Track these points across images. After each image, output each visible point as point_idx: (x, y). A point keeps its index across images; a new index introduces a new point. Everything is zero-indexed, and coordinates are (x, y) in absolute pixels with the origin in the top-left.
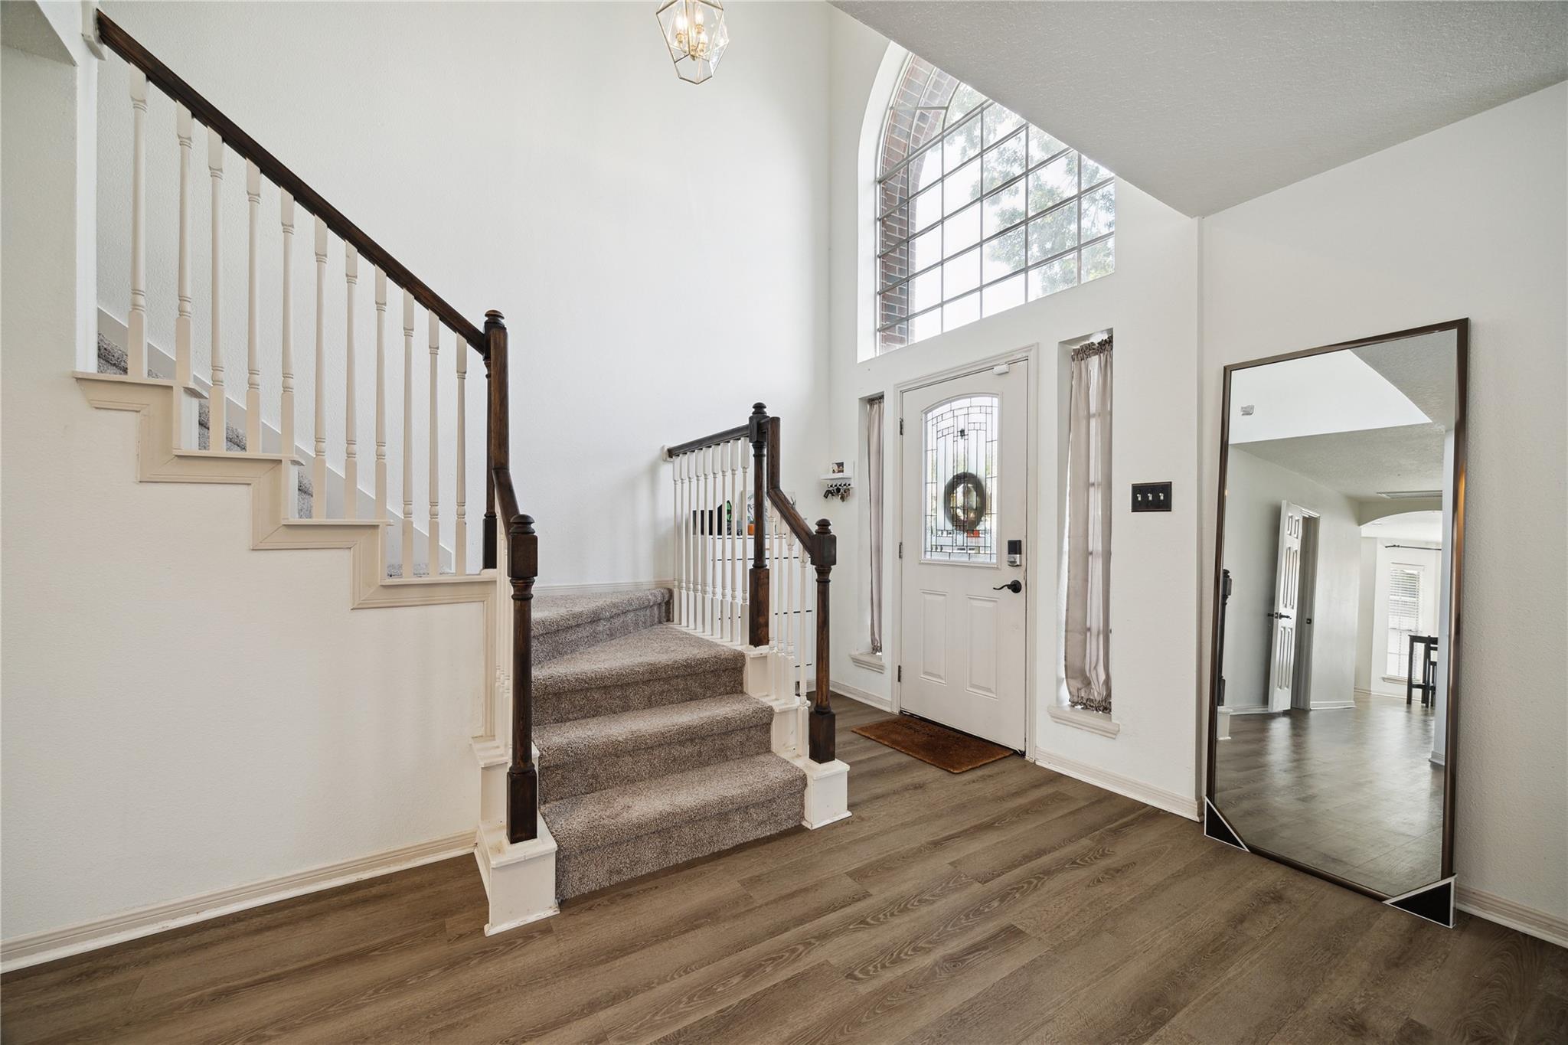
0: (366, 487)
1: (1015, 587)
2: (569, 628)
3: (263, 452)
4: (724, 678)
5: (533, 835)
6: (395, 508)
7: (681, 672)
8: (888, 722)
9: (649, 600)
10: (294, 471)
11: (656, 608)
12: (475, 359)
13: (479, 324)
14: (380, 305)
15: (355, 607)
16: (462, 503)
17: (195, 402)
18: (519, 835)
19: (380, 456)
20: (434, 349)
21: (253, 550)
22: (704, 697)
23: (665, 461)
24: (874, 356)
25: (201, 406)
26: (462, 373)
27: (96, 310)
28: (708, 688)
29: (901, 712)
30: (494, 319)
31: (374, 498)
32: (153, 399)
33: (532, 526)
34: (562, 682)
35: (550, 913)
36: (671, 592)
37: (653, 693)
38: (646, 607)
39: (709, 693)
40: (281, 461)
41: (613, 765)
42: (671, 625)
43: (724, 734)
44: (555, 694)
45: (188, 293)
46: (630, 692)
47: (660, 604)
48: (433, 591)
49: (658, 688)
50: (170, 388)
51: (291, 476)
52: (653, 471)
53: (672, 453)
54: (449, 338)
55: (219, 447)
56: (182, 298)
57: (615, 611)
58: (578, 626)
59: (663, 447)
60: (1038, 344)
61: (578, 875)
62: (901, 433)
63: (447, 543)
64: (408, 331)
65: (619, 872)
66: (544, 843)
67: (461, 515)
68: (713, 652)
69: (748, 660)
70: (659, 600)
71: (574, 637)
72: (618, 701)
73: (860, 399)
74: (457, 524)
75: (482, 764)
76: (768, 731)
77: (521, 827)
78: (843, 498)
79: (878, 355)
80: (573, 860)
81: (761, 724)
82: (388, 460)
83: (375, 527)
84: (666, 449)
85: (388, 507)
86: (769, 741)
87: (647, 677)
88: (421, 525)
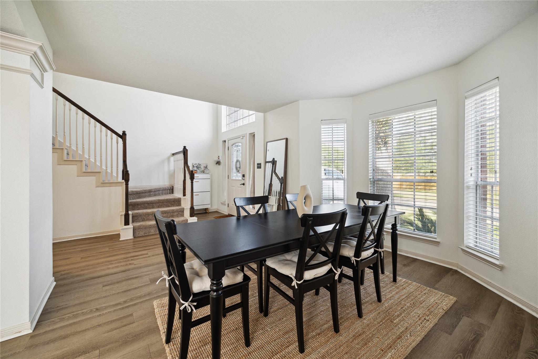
0: (98, 164)
1: (244, 184)
2: (143, 193)
3: (79, 159)
4: (176, 203)
5: (129, 224)
6: (104, 167)
7: (166, 201)
8: (225, 216)
9: (166, 188)
10: (85, 162)
11: (169, 190)
12: (120, 140)
13: (121, 134)
14: (101, 131)
15: (96, 186)
16: (117, 168)
17: (66, 150)
18: (126, 224)
19: (101, 159)
20: (112, 139)
21: (78, 176)
22: (171, 206)
23: (172, 156)
24: (226, 131)
25: (67, 150)
26: (117, 143)
27: (52, 136)
28: (172, 205)
29: (229, 214)
30: (124, 133)
31: (100, 165)
32: (60, 151)
33: (129, 172)
34: (139, 202)
35: (132, 238)
36: (173, 187)
37: (159, 205)
38: (165, 190)
39: (172, 206)
40: (82, 161)
41: (148, 217)
42: (173, 194)
43: (173, 212)
44: (137, 204)
45: (66, 132)
46: (154, 205)
47: (170, 189)
48: (111, 184)
49: (160, 204)
50: (63, 149)
51: (84, 163)
52: (169, 159)
53: (173, 154)
54: (115, 136)
55: (71, 159)
56: (64, 133)
57: (156, 190)
58: (145, 192)
59: (171, 153)
60: (246, 133)
61: (138, 233)
62: (228, 150)
63: (115, 174)
64: (106, 136)
65: (146, 233)
66: (131, 226)
67: (117, 170)
68: (174, 198)
69: (182, 199)
70: (169, 188)
71: (144, 195)
72: (151, 206)
73: (223, 141)
74: (117, 171)
75: (120, 214)
76: (184, 212)
77: (127, 223)
78: (219, 165)
79: (228, 130)
80: (137, 230)
81: (182, 211)
82: (103, 160)
83: (100, 172)
84: (172, 154)
85: (103, 167)
86: (184, 215)
87: (158, 202)
88: (109, 171)
